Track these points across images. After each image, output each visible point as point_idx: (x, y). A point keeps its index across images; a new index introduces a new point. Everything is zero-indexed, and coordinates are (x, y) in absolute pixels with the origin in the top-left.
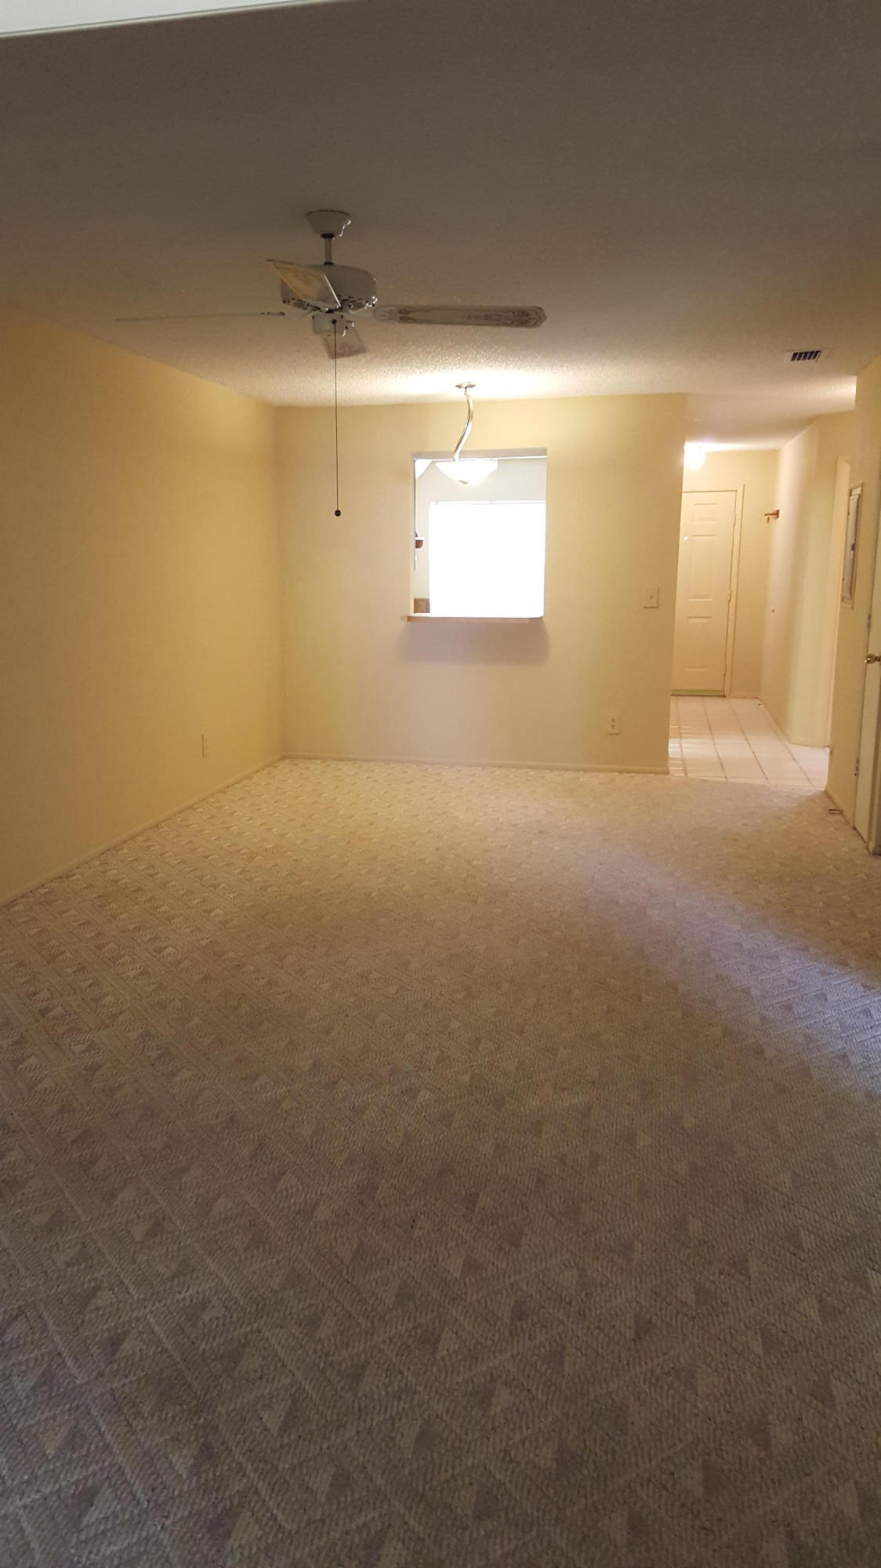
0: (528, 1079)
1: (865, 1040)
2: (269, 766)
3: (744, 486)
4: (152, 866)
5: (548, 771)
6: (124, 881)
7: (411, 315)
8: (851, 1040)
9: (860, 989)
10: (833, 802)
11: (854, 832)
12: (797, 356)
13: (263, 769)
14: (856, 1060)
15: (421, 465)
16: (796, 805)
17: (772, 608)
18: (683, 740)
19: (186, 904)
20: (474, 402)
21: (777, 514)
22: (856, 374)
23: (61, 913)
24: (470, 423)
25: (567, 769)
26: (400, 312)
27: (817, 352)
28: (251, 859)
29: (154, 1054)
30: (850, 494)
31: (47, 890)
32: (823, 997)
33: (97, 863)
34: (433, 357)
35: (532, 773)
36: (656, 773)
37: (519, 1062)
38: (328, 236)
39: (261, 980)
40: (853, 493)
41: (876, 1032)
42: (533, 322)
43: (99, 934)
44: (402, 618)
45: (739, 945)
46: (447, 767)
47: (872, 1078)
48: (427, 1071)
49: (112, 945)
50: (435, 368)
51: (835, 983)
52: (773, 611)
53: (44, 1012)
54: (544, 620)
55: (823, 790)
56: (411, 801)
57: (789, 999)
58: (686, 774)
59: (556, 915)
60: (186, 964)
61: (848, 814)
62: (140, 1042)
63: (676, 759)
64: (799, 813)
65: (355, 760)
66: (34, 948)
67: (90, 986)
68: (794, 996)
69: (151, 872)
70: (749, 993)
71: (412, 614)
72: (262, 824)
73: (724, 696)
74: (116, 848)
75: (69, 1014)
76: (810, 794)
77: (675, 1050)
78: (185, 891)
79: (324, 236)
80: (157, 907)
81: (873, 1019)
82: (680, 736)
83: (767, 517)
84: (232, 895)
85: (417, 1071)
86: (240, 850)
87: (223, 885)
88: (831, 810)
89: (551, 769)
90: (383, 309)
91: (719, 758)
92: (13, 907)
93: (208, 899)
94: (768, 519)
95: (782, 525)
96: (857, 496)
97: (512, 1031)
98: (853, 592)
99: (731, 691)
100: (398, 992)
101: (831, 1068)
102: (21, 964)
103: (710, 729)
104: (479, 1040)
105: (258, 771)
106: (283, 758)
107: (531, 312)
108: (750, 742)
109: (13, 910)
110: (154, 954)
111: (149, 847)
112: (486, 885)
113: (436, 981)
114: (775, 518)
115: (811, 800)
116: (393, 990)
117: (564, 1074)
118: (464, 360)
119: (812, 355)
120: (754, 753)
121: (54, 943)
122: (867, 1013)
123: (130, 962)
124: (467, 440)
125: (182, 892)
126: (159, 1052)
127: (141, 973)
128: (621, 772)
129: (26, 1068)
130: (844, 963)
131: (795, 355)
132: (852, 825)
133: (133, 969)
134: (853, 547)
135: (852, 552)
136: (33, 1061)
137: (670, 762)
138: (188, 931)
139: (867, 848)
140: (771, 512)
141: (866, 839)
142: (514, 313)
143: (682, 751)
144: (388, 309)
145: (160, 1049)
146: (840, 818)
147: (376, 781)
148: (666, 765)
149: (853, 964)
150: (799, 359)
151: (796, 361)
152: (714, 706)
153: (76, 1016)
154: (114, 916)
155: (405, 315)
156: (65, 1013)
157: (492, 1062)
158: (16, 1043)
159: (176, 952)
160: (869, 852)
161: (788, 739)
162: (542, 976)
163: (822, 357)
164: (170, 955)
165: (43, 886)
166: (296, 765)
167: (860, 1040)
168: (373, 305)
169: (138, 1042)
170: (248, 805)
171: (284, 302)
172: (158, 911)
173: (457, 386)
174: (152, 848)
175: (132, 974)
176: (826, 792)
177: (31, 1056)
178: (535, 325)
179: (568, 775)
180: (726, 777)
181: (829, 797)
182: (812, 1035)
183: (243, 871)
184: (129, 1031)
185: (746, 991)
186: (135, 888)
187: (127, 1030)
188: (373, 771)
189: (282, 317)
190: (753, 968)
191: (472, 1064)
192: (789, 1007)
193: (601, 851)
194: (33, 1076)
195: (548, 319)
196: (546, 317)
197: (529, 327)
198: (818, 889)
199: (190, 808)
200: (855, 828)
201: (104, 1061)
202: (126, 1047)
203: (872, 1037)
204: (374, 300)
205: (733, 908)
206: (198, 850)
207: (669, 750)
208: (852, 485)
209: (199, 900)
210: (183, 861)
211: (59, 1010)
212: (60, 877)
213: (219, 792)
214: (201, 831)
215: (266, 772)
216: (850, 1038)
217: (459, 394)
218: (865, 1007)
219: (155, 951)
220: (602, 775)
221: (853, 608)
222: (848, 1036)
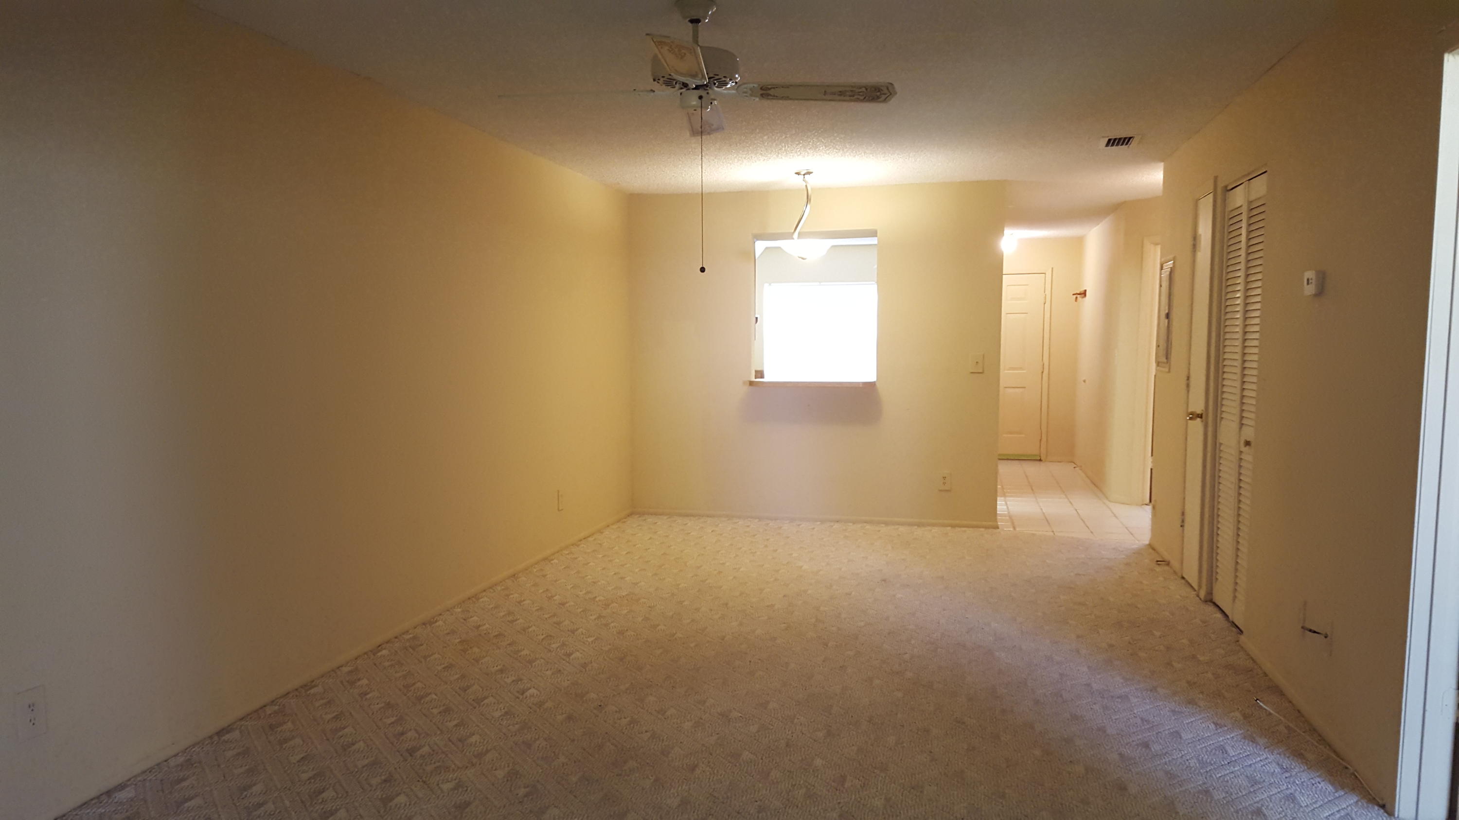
0: (897, 816)
1: (1225, 775)
2: (619, 521)
3: (1052, 268)
4: (510, 613)
5: (883, 525)
6: (485, 627)
7: (772, 92)
8: (1211, 776)
9: (1212, 726)
10: (1158, 553)
11: (1183, 581)
12: (1111, 142)
13: (613, 524)
14: (1218, 795)
15: (760, 246)
16: (1124, 556)
17: (1084, 379)
18: (1007, 498)
19: (545, 648)
20: (812, 189)
21: (1084, 294)
22: (1163, 161)
23: (425, 657)
24: (809, 206)
25: (902, 524)
26: (761, 89)
27: (1130, 138)
28: (607, 606)
29: (522, 792)
30: (1162, 268)
31: (411, 636)
32: (1177, 734)
33: (459, 610)
34: (776, 144)
35: (868, 527)
36: (986, 527)
37: (886, 799)
38: (695, 21)
39: (623, 720)
40: (1164, 268)
41: (1234, 768)
42: (883, 97)
43: (463, 676)
44: (744, 383)
45: (1088, 685)
46: (788, 522)
47: (1237, 812)
48: (795, 807)
49: (476, 687)
50: (777, 156)
51: (1187, 722)
52: (1084, 381)
53: (412, 752)
54: (878, 385)
55: (1147, 542)
56: (756, 552)
57: (1145, 737)
58: (1014, 528)
59: (907, 657)
60: (549, 704)
61: (1175, 564)
62: (507, 780)
63: (1004, 515)
64: (1127, 564)
65: (700, 516)
66: (400, 690)
67: (456, 726)
68: (1149, 734)
69: (511, 618)
70: (1105, 732)
71: (753, 379)
72: (615, 574)
73: (1040, 460)
74: (475, 597)
75: (437, 753)
76: (1135, 546)
77: (1040, 788)
78: (544, 636)
79: (692, 21)
80: (519, 651)
81: (1229, 755)
82: (1004, 495)
83: (1075, 296)
84: (590, 640)
85: (785, 808)
86: (596, 597)
87: (581, 630)
88: (1158, 561)
89: (887, 524)
90: (746, 86)
91: (1044, 513)
92: (379, 651)
93: (567, 643)
94: (1076, 298)
95: (1090, 304)
96: (1169, 269)
97: (875, 768)
98: (1169, 356)
99: (1047, 456)
100: (758, 731)
101: (1195, 802)
102: (389, 705)
103: (1032, 490)
104: (843, 779)
105: (608, 526)
106: (630, 515)
107: (882, 88)
108: (1071, 501)
109: (379, 654)
110: (517, 695)
111: (508, 596)
112: (834, 629)
113: (796, 720)
114: (1083, 297)
115: (1138, 552)
116: (754, 729)
117: (932, 811)
118: (805, 148)
119: (1125, 141)
120: (1076, 510)
121: (419, 685)
122: (1224, 750)
123: (494, 703)
124: (805, 221)
125: (542, 637)
126: (527, 789)
127: (506, 713)
128: (953, 526)
129: (396, 805)
130: (1191, 702)
131: (1110, 140)
132: (1180, 574)
133: (497, 710)
134: (1168, 316)
135: (1166, 321)
136: (402, 799)
137: (999, 518)
138: (549, 673)
139: (1198, 596)
140: (1078, 292)
141: (1196, 587)
142: (866, 89)
143: (1008, 508)
144: (752, 85)
145: (528, 787)
146: (1166, 568)
147: (721, 535)
148: (996, 520)
149: (1202, 704)
150: (1113, 145)
151: (1109, 148)
152: (1031, 469)
153: (444, 756)
154: (477, 660)
155: (766, 92)
156: (432, 753)
157: (859, 799)
158: (385, 781)
159: (538, 693)
160: (1200, 599)
161: (1107, 498)
162: (899, 716)
163: (1134, 143)
164: (533, 696)
165: (408, 632)
166: (645, 520)
167: (1220, 775)
168: (736, 83)
169: (506, 780)
170: (600, 556)
171: (654, 80)
172: (520, 654)
173: (796, 173)
174: (512, 596)
175: (497, 714)
176: (1151, 546)
177: (400, 794)
178: (885, 101)
179: (902, 529)
180: (1053, 532)
181: (1154, 549)
182: (1172, 772)
183: (600, 617)
184: (496, 770)
185: (1102, 729)
186: (496, 633)
187: (494, 768)
188: (717, 526)
189: (652, 94)
190: (1105, 708)
191: (839, 801)
192: (1146, 745)
193: (943, 598)
194: (403, 814)
195: (898, 95)
196: (896, 93)
197: (880, 102)
198: (1158, 634)
199: (545, 559)
200: (1183, 578)
201: (472, 799)
202: (493, 785)
203: (1230, 773)
204: (737, 78)
205: (1078, 651)
206: (555, 598)
207: (998, 507)
208: (1163, 260)
209: (558, 645)
210: (541, 609)
211: (426, 749)
212: (424, 624)
213: (573, 545)
214: (556, 581)
215: (614, 527)
216: (1209, 774)
217: (798, 181)
218: (1219, 744)
219: (518, 692)
220: (935, 530)
221: (1169, 371)
222: (1207, 772)
